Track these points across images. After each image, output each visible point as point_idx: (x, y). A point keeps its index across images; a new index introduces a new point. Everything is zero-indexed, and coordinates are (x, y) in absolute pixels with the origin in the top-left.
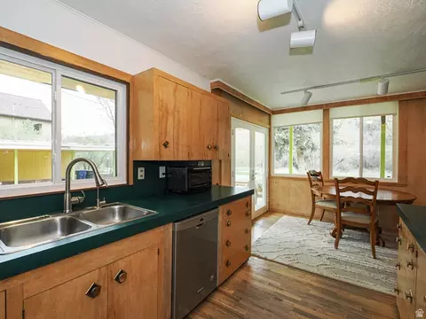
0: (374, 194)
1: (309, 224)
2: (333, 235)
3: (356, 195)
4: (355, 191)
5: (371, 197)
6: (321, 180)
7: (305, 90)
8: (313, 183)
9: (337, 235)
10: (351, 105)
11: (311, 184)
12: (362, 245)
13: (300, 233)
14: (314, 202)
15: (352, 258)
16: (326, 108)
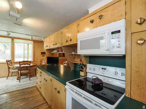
0: (30, 64)
1: (7, 79)
2: (18, 79)
3: (25, 66)
4: (25, 64)
5: (29, 65)
6: (11, 63)
7: (7, 32)
8: (9, 64)
9: (19, 79)
10: (21, 39)
11: (8, 64)
12: (26, 79)
13: (5, 83)
14: (9, 71)
15: (25, 83)
16: (13, 38)
